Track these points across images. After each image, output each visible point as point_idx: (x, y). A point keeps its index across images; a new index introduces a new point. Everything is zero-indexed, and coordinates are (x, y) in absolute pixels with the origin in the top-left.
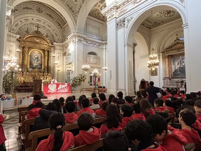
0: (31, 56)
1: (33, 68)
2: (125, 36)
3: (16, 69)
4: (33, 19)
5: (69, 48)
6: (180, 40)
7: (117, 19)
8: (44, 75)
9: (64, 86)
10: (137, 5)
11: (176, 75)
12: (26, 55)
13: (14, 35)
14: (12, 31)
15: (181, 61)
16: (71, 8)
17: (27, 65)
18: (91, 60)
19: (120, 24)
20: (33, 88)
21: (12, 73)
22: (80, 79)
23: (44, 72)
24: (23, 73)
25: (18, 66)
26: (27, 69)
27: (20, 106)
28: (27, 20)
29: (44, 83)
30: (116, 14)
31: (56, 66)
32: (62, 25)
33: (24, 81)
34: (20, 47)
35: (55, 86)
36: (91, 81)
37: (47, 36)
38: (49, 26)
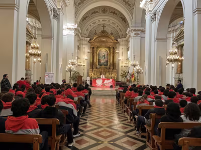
0: (99, 54)
1: (101, 65)
4: (99, 21)
7: (151, 13)
8: (109, 71)
9: (109, 81)
12: (95, 54)
13: (86, 39)
14: (84, 36)
16: (128, 2)
17: (96, 63)
19: (153, 18)
23: (110, 68)
24: (93, 69)
26: (96, 66)
28: (95, 23)
30: (150, 7)
34: (90, 47)
35: (101, 81)
38: (113, 23)
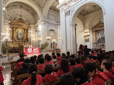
0: (17, 32)
1: (19, 39)
2: (70, 20)
3: (9, 40)
4: (18, 12)
5: (38, 27)
6: (101, 22)
7: (66, 11)
8: (25, 43)
10: (77, 2)
11: (100, 41)
12: (15, 32)
13: (8, 21)
14: (6, 19)
15: (102, 33)
16: (39, 5)
17: (15, 38)
18: (51, 34)
19: (67, 13)
20: (19, 51)
21: (7, 42)
22: (45, 45)
23: (25, 41)
24: (13, 42)
25: (10, 38)
26: (15, 40)
27: (12, 61)
28: (14, 12)
29: (25, 48)
30: (65, 8)
31: (32, 38)
32: (34, 15)
33: (13, 47)
34: (11, 27)
35: (31, 49)
36: (52, 46)
37: (26, 21)
38: (27, 15)
